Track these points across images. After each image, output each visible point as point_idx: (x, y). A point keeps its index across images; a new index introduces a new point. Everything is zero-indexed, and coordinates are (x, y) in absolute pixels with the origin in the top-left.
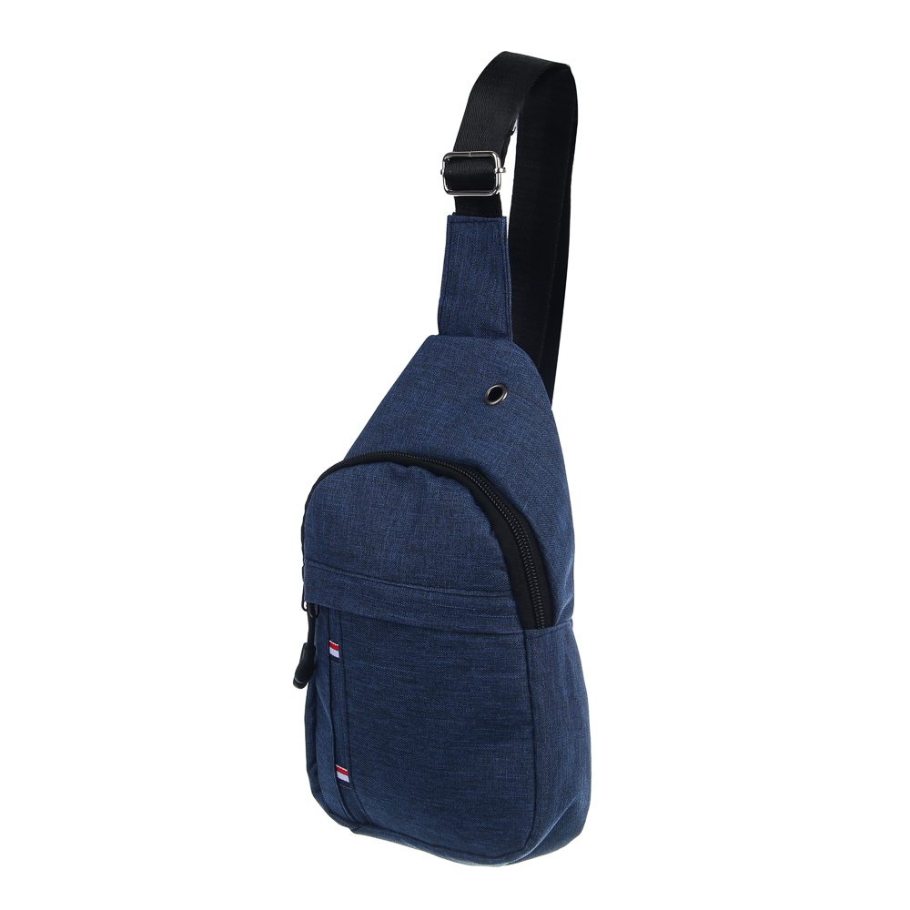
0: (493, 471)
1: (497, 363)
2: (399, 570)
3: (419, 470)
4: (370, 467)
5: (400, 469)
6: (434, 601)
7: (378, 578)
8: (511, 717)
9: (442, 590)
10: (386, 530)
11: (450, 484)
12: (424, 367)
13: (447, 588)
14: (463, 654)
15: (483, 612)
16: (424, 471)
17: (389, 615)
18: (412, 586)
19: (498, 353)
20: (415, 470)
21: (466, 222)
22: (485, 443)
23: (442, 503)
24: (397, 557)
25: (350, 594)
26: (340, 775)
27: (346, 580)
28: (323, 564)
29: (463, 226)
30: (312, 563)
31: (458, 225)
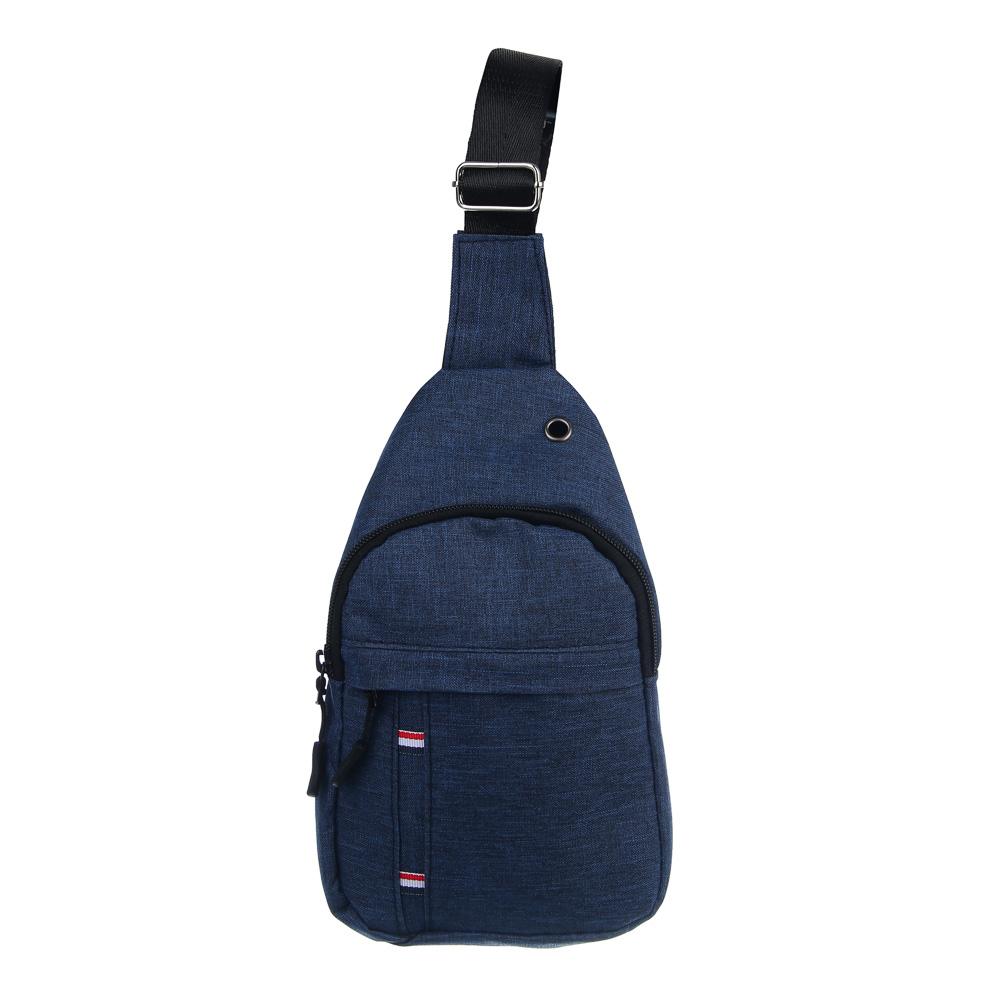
0: (596, 513)
1: (548, 395)
2: (516, 635)
3: (513, 520)
4: (445, 524)
5: (487, 523)
6: (565, 662)
7: (488, 648)
8: (636, 774)
9: (573, 649)
10: (485, 593)
11: (558, 532)
12: (451, 407)
13: (579, 647)
14: (593, 715)
15: (614, 666)
16: (520, 522)
17: (509, 687)
18: (536, 651)
19: (546, 384)
20: (509, 523)
21: (481, 241)
22: (573, 484)
23: (560, 553)
24: (511, 621)
25: (449, 672)
26: (405, 883)
27: (439, 657)
28: (394, 643)
29: (478, 245)
30: (372, 645)
31: (470, 245)
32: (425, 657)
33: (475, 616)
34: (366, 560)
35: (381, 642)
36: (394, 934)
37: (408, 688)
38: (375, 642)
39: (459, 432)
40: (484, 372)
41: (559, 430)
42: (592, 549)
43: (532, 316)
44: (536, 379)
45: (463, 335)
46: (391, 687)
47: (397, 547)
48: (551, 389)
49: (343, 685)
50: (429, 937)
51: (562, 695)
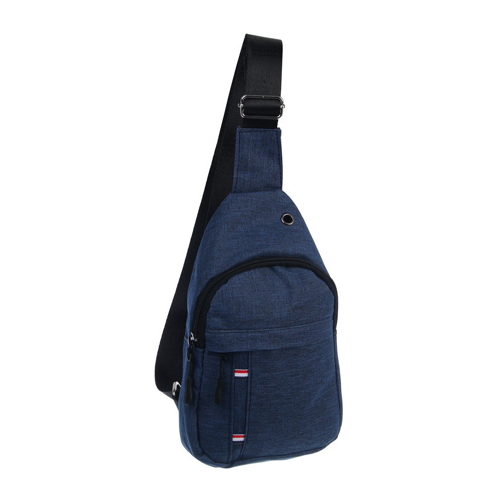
1: (281, 203)
7: (278, 328)
9: (313, 324)
13: (315, 322)
17: (288, 345)
18: (298, 326)
19: (280, 198)
24: (287, 314)
25: (261, 341)
26: (235, 439)
27: (257, 334)
28: (234, 329)
29: (249, 133)
30: (224, 331)
31: (245, 133)
32: (250, 335)
33: (272, 313)
34: (219, 291)
35: (228, 329)
36: (225, 463)
37: (243, 350)
38: (225, 330)
39: (244, 224)
40: (252, 194)
41: (288, 219)
42: (316, 276)
43: (273, 166)
44: (276, 195)
45: (242, 177)
46: (235, 350)
47: (234, 283)
48: (282, 200)
49: (204, 350)
50: (241, 462)
51: (309, 345)
